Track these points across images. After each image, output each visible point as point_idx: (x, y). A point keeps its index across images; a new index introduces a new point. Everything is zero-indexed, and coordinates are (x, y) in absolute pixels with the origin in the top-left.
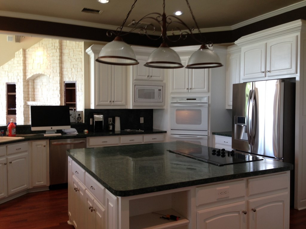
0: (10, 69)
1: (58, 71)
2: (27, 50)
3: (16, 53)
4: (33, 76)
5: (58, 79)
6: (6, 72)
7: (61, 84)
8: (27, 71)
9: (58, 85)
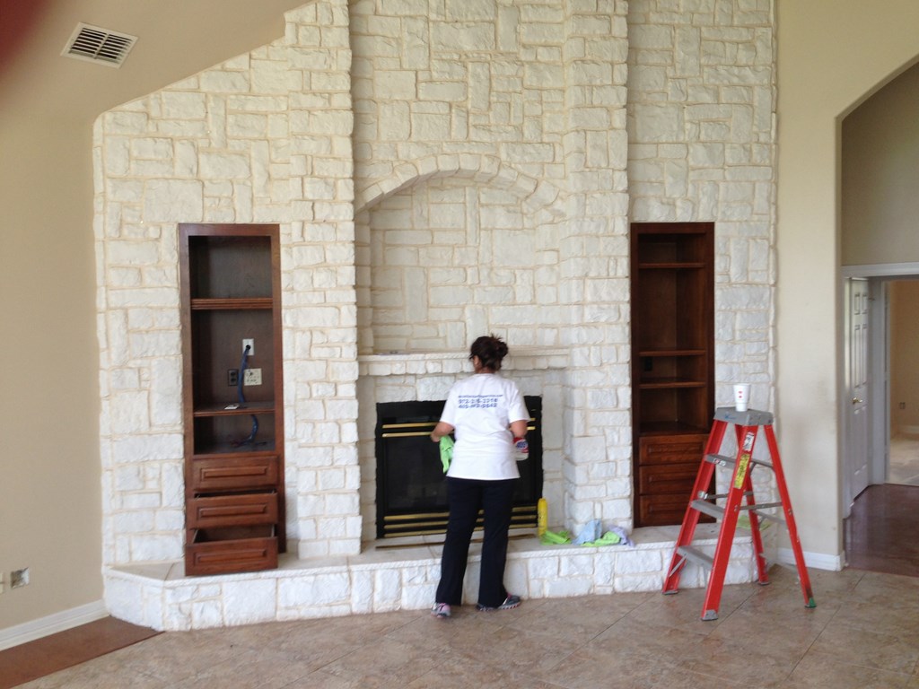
0: (214, 125)
1: (621, 158)
3: (290, 16)
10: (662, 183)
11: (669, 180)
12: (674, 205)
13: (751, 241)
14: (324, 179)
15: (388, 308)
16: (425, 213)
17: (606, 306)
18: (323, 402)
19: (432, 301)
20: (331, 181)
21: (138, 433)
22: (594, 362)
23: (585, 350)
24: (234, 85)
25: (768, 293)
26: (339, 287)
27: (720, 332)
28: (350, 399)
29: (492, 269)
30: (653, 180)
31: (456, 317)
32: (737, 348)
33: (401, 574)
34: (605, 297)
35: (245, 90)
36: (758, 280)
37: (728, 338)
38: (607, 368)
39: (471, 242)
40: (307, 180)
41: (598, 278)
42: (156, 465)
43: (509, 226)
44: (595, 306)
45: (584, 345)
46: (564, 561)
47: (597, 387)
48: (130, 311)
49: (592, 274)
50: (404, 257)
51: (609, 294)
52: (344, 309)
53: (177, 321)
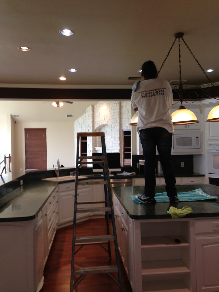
0: (83, 122)
1: (118, 122)
2: (95, 106)
3: (87, 109)
4: (99, 126)
5: (118, 128)
6: (80, 124)
7: (120, 132)
8: (95, 123)
9: (118, 133)
12: (127, 127)
17: (117, 141)
24: (84, 117)
40: (88, 127)
49: (115, 137)
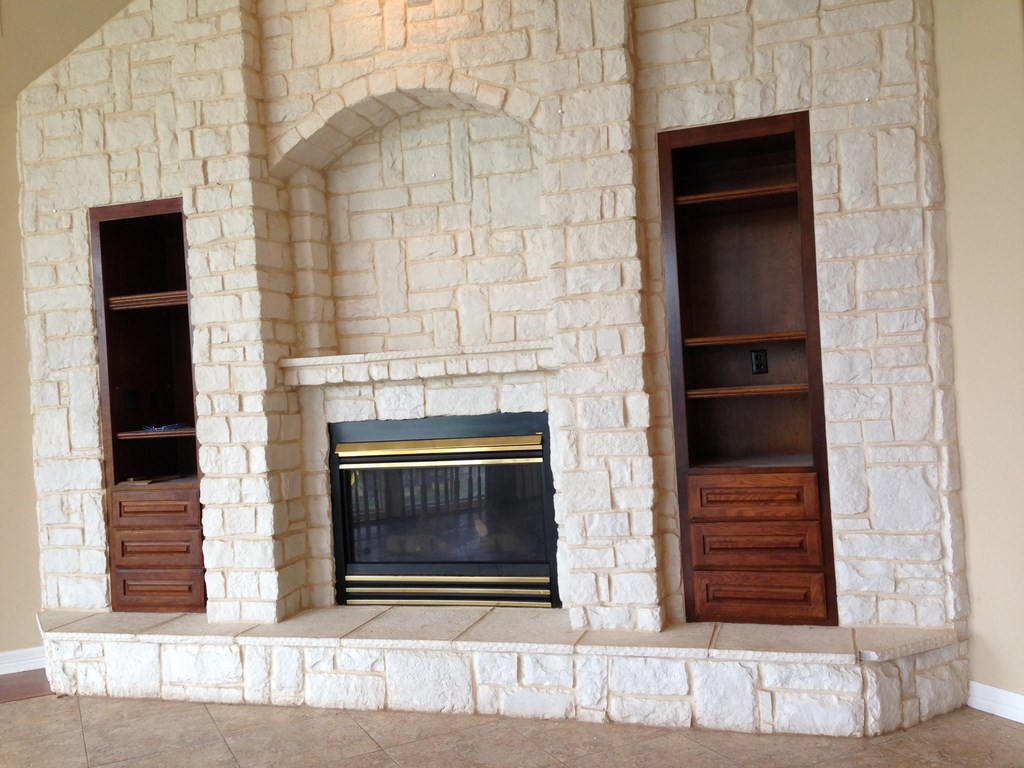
4: (330, 125)
9: (618, 170)
10: (707, 59)
11: (717, 52)
12: (731, 93)
13: (880, 135)
14: (216, 129)
15: (357, 297)
16: (399, 165)
17: (600, 266)
18: (227, 420)
19: (412, 285)
20: (223, 130)
21: (57, 458)
22: (585, 354)
23: (572, 338)
24: (135, 32)
25: (919, 222)
26: (239, 268)
27: (829, 300)
28: (257, 415)
29: (491, 233)
30: (691, 56)
31: (444, 304)
32: (862, 323)
33: (302, 655)
34: (597, 252)
35: (148, 35)
36: (898, 201)
37: (842, 307)
38: (606, 365)
39: (460, 198)
40: (197, 133)
41: (586, 222)
42: (78, 497)
43: (512, 168)
44: (583, 268)
45: (567, 329)
46: (527, 661)
47: (591, 394)
48: (49, 317)
49: (577, 219)
50: (373, 227)
51: (603, 247)
52: (245, 297)
53: (90, 325)
